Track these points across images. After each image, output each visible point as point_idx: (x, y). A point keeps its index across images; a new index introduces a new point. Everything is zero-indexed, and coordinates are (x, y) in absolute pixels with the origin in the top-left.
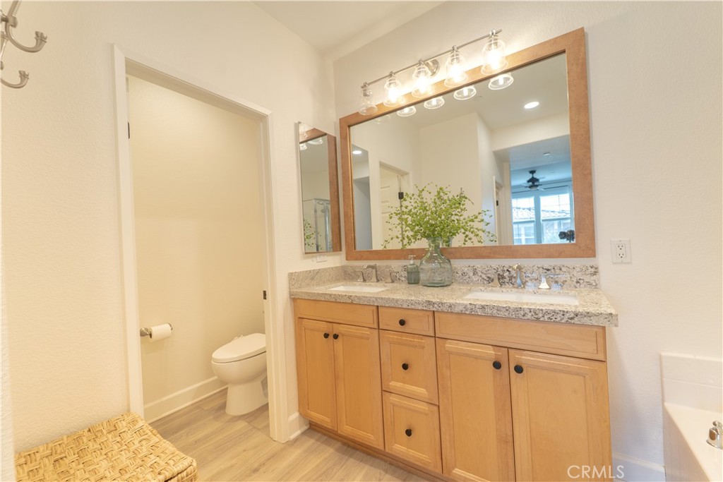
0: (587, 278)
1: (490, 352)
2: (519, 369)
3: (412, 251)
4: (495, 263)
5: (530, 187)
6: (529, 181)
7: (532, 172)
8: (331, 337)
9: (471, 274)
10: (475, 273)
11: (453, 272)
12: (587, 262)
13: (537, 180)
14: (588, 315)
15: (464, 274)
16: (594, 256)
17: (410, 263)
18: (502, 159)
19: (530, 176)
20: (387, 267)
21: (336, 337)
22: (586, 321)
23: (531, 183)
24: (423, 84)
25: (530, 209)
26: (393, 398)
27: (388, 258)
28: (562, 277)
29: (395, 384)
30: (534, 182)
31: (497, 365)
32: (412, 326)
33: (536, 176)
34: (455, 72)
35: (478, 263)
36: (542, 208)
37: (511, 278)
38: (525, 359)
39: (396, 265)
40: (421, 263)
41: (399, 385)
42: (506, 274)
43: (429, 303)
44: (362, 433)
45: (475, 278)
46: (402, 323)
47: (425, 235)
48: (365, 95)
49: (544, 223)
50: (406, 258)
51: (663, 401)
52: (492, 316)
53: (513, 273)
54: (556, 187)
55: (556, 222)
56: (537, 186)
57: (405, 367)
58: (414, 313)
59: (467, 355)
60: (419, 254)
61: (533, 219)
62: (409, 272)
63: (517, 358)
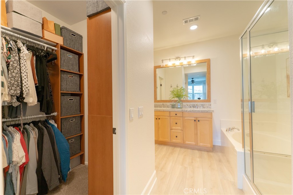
0: (209, 106)
1: (194, 118)
2: (199, 121)
3: (173, 100)
4: (192, 103)
5: (192, 83)
6: (191, 81)
7: (193, 78)
8: (158, 119)
9: (186, 106)
10: (187, 106)
11: (183, 105)
12: (209, 103)
13: (194, 81)
14: (210, 111)
15: (185, 106)
16: (210, 102)
17: (173, 103)
18: (186, 75)
19: (192, 80)
20: (166, 104)
21: (159, 119)
22: (209, 112)
23: (192, 82)
24: (177, 63)
25: (191, 89)
26: (173, 131)
27: (166, 102)
28: (204, 107)
29: (173, 128)
30: (193, 81)
31: (195, 121)
32: (178, 115)
33: (193, 80)
34: (185, 62)
35: (188, 103)
36: (194, 89)
37: (195, 106)
38: (199, 119)
39: (168, 104)
40: (176, 103)
41: (174, 127)
42: (194, 106)
43: (182, 110)
44: (165, 139)
45: (187, 107)
46: (176, 114)
47: (177, 97)
48: (163, 62)
49: (195, 94)
50: (172, 102)
51: (221, 128)
52: (194, 112)
53: (195, 105)
54: (199, 83)
55: (197, 94)
56: (194, 83)
57: (176, 123)
58: (179, 112)
59: (189, 120)
60: (175, 101)
61: (192, 93)
62: (172, 105)
63: (198, 119)
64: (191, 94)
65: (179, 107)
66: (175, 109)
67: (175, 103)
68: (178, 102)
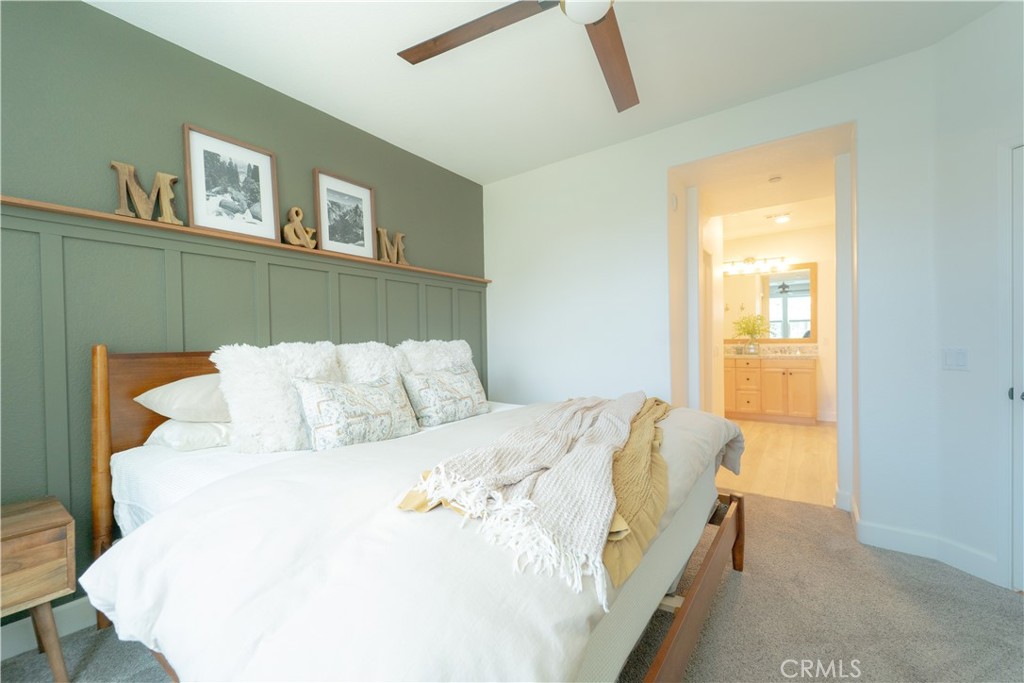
0: (814, 351)
1: (782, 370)
2: (791, 374)
3: (739, 340)
4: (779, 345)
9: (767, 349)
10: (769, 350)
11: (760, 349)
12: (814, 345)
15: (764, 349)
16: (817, 342)
17: (740, 345)
24: (748, 269)
25: (778, 308)
26: (740, 392)
28: (805, 351)
29: (742, 387)
31: (784, 373)
32: (751, 365)
34: (764, 268)
35: (771, 345)
38: (792, 371)
40: (745, 345)
41: (745, 386)
42: (783, 349)
43: (760, 357)
45: (769, 352)
46: (748, 364)
47: (747, 333)
50: (737, 343)
53: (786, 349)
56: (786, 291)
57: (748, 379)
59: (773, 372)
60: (744, 341)
61: (782, 319)
62: (737, 349)
63: (790, 370)
64: (780, 324)
65: (752, 351)
66: (743, 356)
67: (743, 345)
68: (750, 344)
